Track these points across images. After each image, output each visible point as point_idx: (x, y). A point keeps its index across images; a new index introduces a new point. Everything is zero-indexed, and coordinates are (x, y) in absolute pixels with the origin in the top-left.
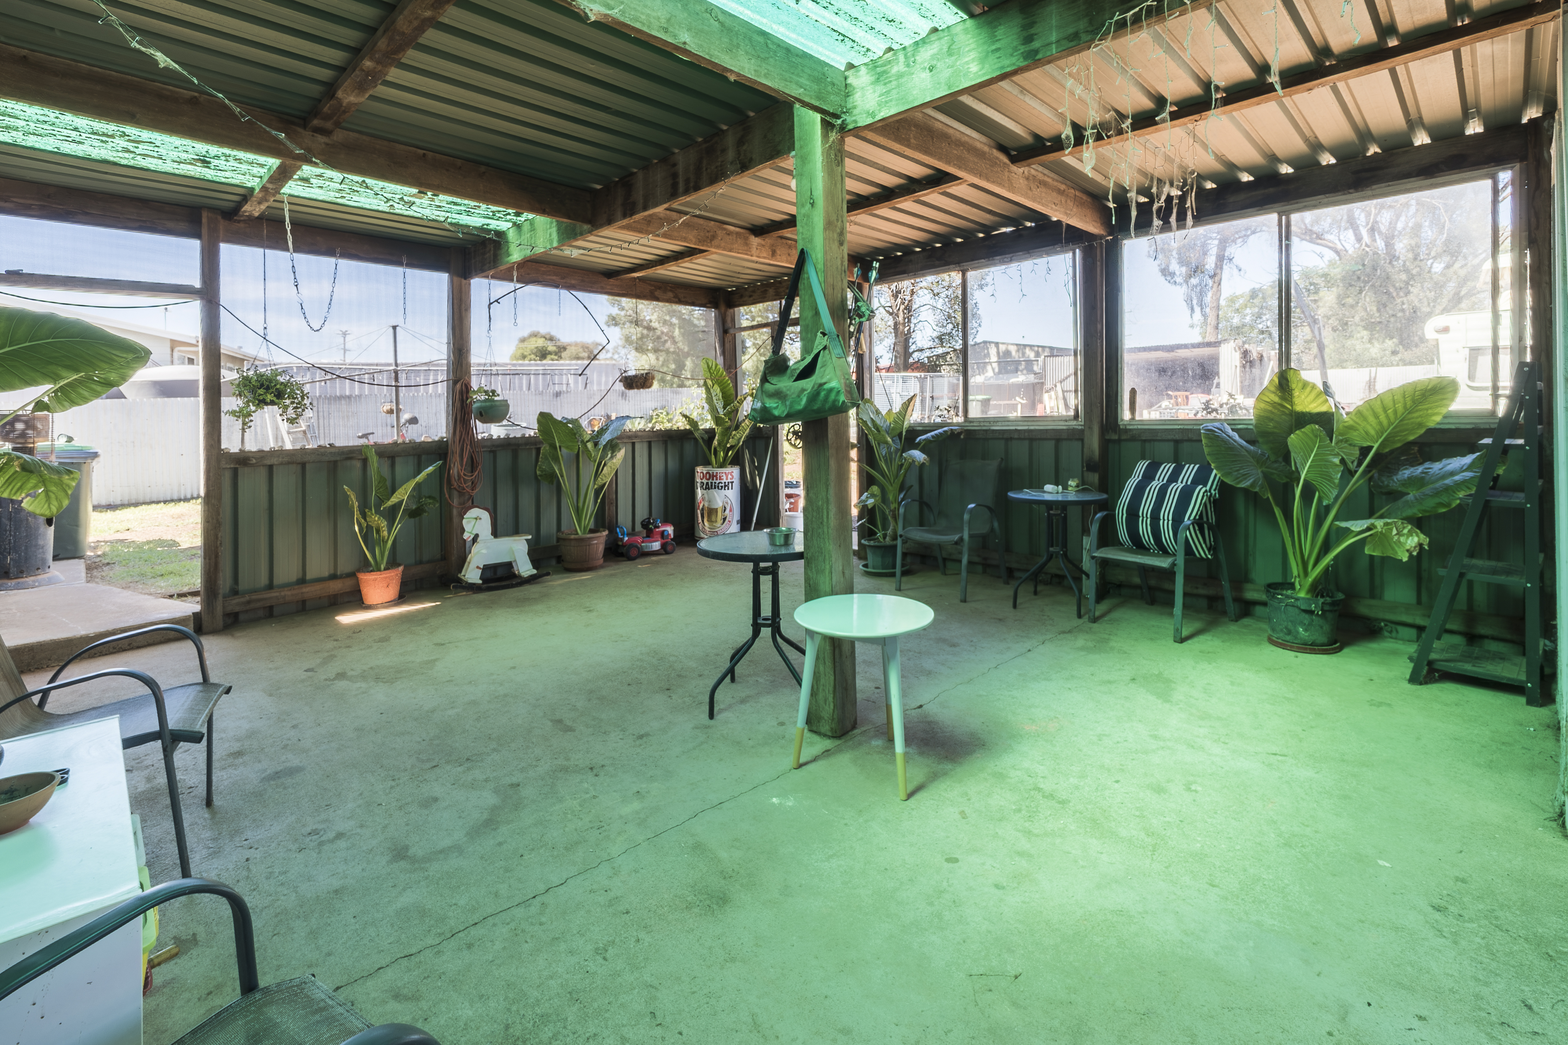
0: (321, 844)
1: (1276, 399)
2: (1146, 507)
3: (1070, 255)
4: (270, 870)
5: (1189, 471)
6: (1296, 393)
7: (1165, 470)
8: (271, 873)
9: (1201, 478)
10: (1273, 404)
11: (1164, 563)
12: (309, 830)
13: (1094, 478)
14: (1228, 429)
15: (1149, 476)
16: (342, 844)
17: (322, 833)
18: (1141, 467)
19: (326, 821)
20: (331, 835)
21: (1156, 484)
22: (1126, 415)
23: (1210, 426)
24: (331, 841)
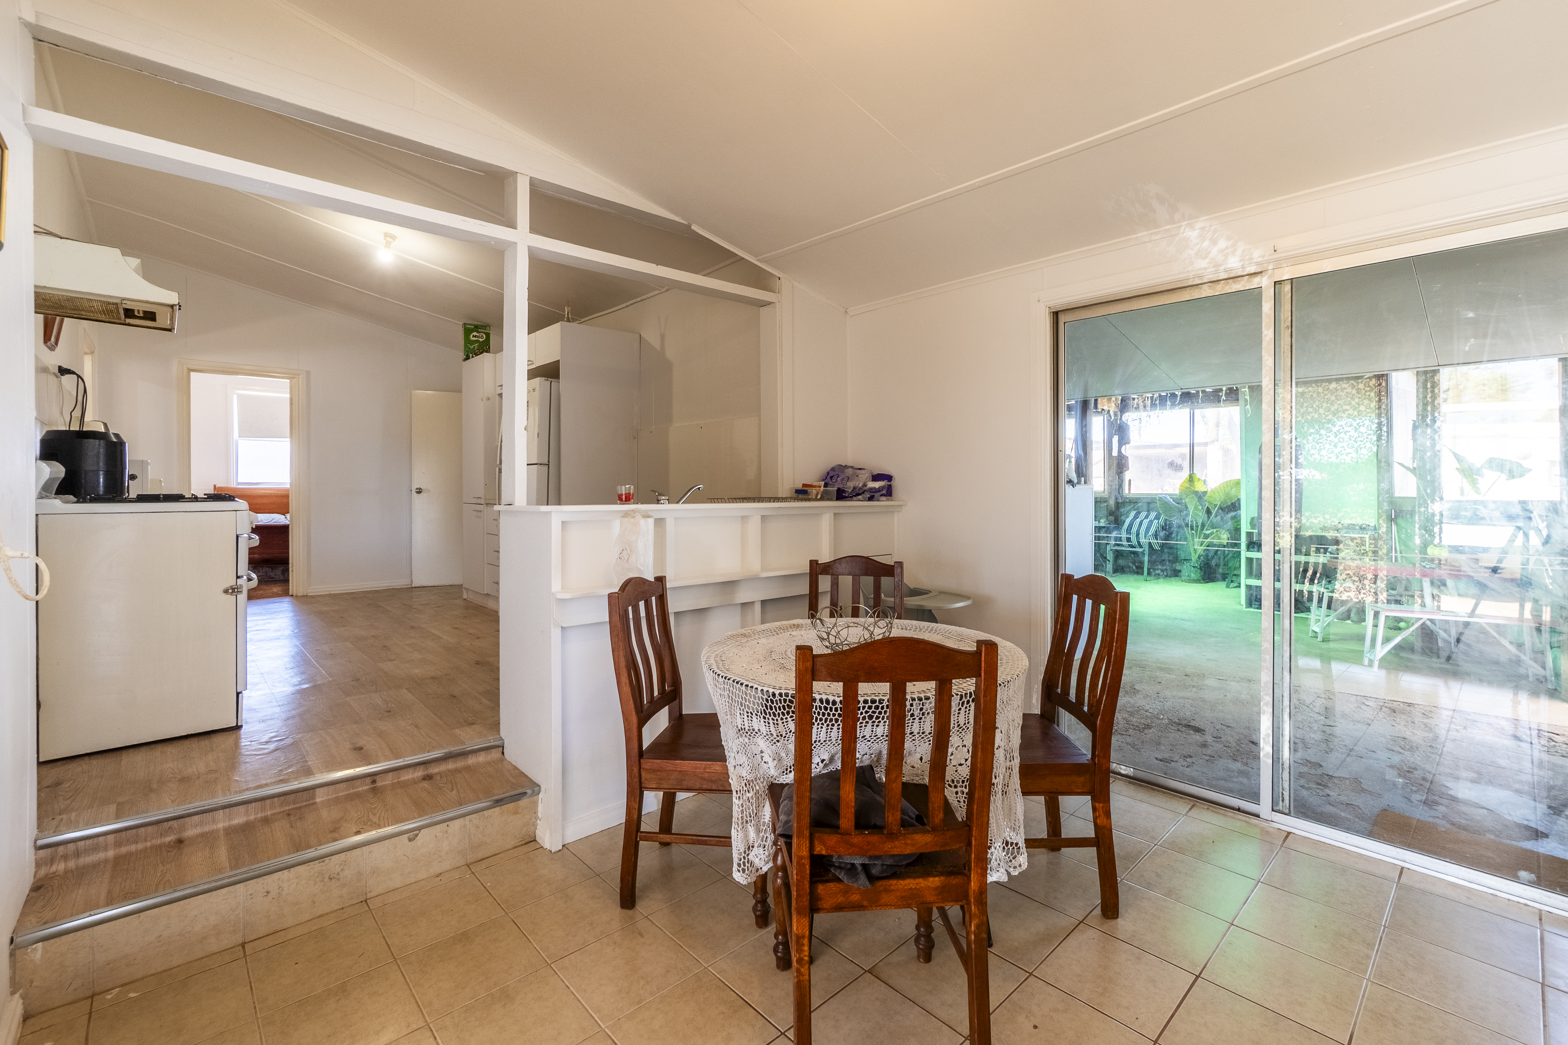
1: (1188, 486)
2: (1134, 529)
3: (1102, 417)
5: (1153, 515)
6: (1196, 483)
7: (1143, 514)
9: (1157, 517)
10: (1187, 488)
11: (1140, 550)
13: (1112, 518)
14: (1168, 497)
15: (1136, 517)
18: (1133, 514)
21: (1138, 520)
22: (1127, 491)
23: (1161, 496)
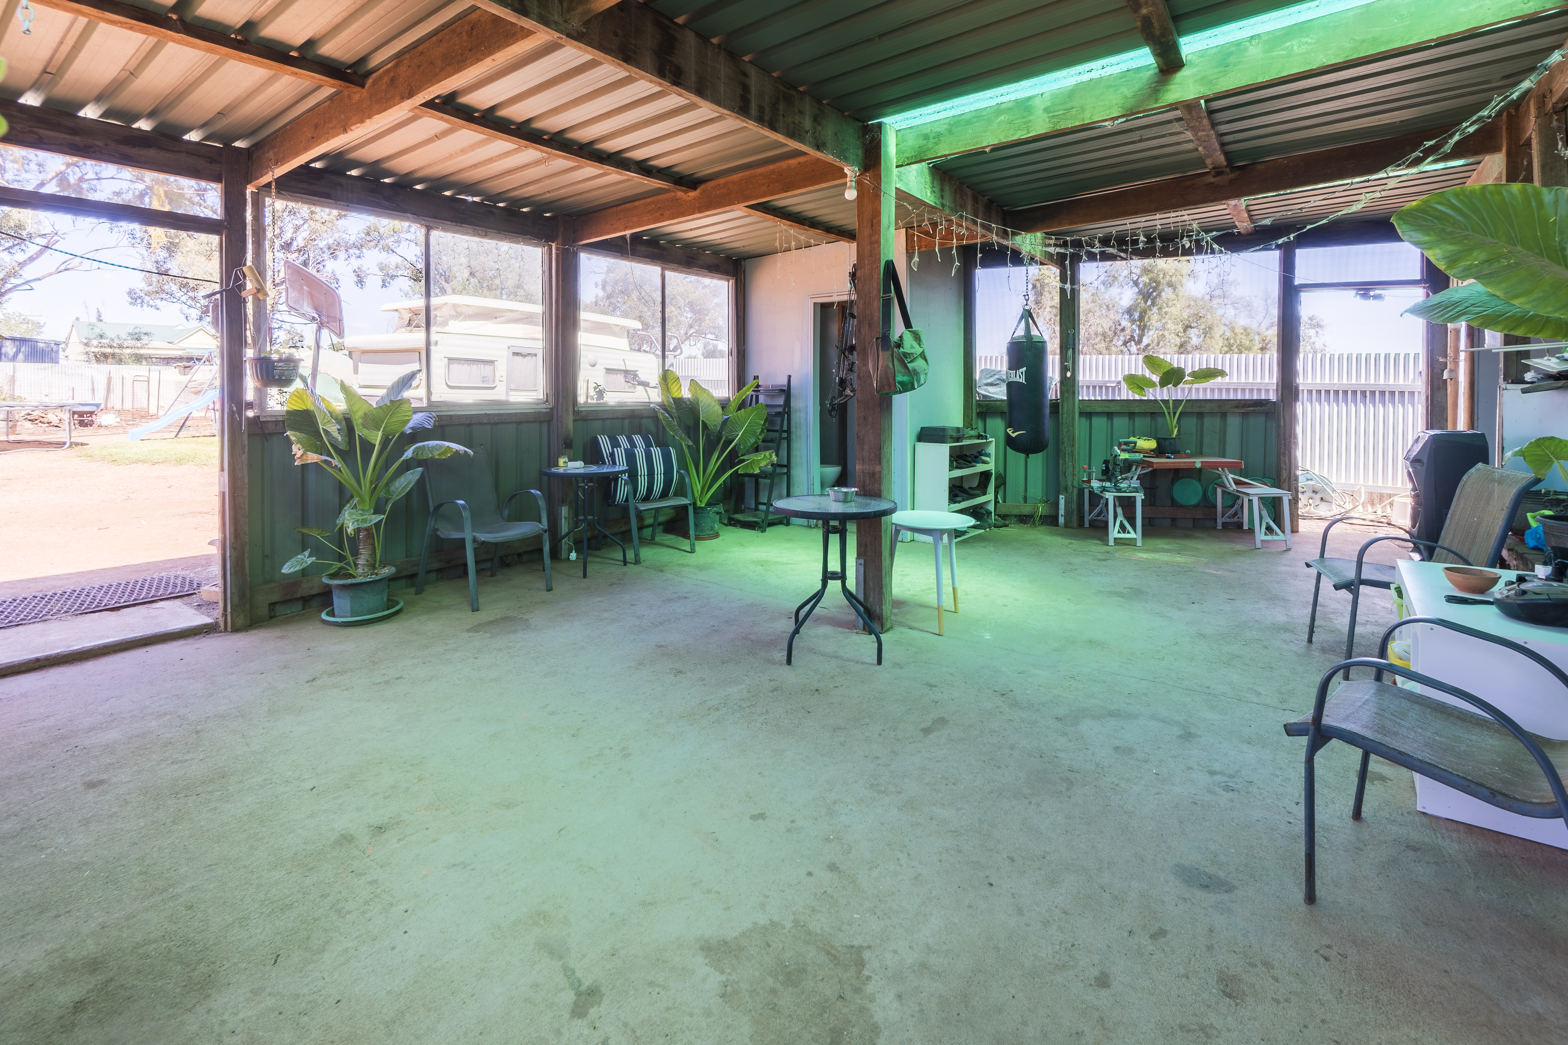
0: (1231, 776)
4: (1284, 783)
8: (1284, 781)
12: (1231, 794)
16: (1217, 767)
17: (1223, 784)
19: (1209, 792)
20: (1218, 778)
24: (1222, 773)
